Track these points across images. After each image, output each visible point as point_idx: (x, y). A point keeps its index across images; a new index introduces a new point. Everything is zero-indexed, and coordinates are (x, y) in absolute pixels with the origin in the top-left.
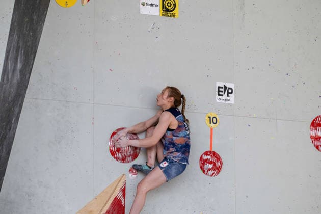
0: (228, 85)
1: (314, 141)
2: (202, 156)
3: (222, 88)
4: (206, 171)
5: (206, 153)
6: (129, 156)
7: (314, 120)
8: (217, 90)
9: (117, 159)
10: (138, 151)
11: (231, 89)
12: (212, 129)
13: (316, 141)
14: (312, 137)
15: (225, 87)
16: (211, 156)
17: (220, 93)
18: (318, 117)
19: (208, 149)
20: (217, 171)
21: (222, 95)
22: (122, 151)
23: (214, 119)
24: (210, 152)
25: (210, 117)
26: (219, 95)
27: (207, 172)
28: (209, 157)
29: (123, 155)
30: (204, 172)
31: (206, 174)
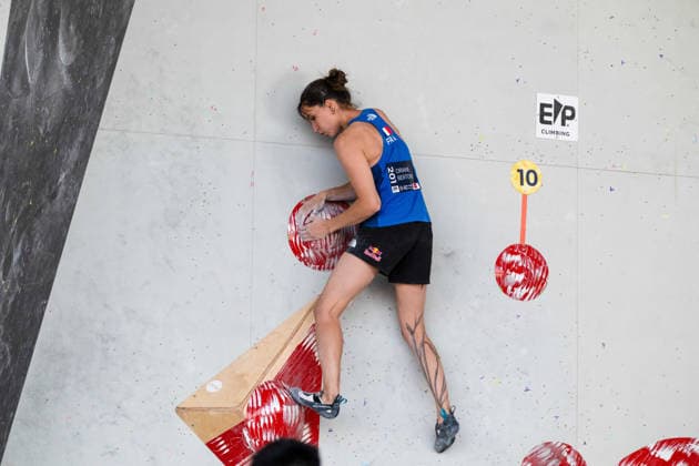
0: (564, 101)
2: (501, 255)
3: (550, 106)
4: (510, 288)
5: (511, 250)
6: (333, 256)
8: (538, 111)
9: (306, 261)
11: (572, 109)
12: (525, 197)
15: (558, 105)
16: (522, 256)
17: (546, 118)
19: (517, 241)
20: (533, 288)
21: (550, 123)
22: (316, 244)
23: (532, 176)
24: (521, 247)
25: (521, 171)
26: (542, 121)
27: (513, 290)
28: (517, 258)
29: (318, 252)
30: (505, 290)
31: (511, 295)
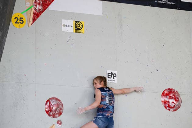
1: (164, 104)
3: (110, 73)
6: (57, 114)
7: (164, 92)
8: (107, 75)
9: (50, 115)
10: (62, 111)
11: (116, 74)
14: (162, 102)
15: (112, 73)
17: (109, 77)
18: (166, 90)
21: (110, 78)
22: (53, 111)
29: (53, 113)
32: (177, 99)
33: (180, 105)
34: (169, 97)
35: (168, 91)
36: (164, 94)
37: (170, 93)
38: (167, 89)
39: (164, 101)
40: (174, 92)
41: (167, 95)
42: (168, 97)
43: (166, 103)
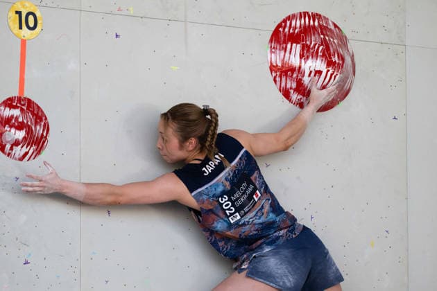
1: (278, 79)
4: (8, 146)
5: (9, 103)
7: (279, 26)
12: (23, 42)
13: (284, 79)
14: (273, 68)
16: (22, 110)
18: (289, 18)
19: (15, 94)
20: (34, 147)
23: (31, 18)
24: (19, 99)
25: (19, 13)
27: (11, 149)
28: (16, 112)
30: (2, 148)
31: (9, 155)
32: (335, 59)
33: (346, 87)
34: (303, 49)
35: (297, 23)
36: (281, 37)
37: (307, 30)
38: (294, 16)
39: (280, 64)
40: (324, 29)
41: (294, 38)
42: (297, 48)
43: (289, 73)
